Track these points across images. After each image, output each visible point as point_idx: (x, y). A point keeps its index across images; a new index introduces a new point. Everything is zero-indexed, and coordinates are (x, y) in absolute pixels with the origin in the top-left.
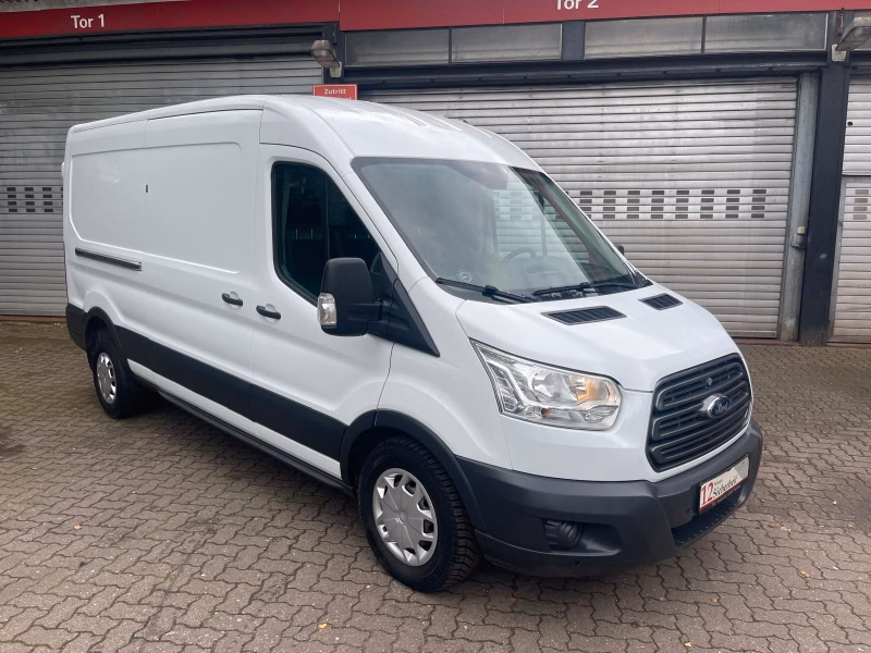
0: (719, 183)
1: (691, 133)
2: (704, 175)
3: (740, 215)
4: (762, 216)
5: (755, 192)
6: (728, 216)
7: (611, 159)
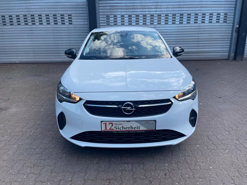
0: (215, 11)
3: (220, 22)
4: (226, 22)
5: (225, 14)
6: (217, 22)
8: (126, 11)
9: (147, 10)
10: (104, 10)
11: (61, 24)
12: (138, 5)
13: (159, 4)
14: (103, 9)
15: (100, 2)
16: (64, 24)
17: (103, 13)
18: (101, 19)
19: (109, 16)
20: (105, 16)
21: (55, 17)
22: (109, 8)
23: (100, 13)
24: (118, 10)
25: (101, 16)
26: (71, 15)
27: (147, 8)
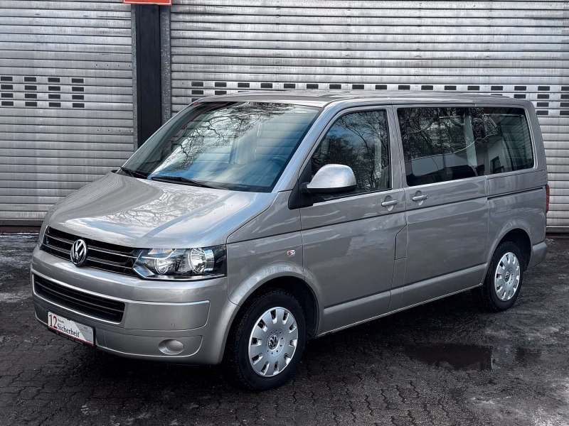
0: (530, 79)
1: (504, 30)
2: (516, 71)
3: (550, 112)
5: (563, 89)
7: (428, 54)
8: (253, 70)
9: (319, 70)
10: (187, 67)
11: (48, 107)
12: (292, 55)
13: (358, 54)
14: (183, 61)
15: (175, 42)
16: (58, 105)
17: (182, 75)
18: (175, 91)
19: (202, 85)
20: (190, 83)
21: (30, 84)
22: (201, 59)
23: (175, 75)
24: (231, 68)
25: (175, 84)
26: (81, 81)
27: (319, 64)
